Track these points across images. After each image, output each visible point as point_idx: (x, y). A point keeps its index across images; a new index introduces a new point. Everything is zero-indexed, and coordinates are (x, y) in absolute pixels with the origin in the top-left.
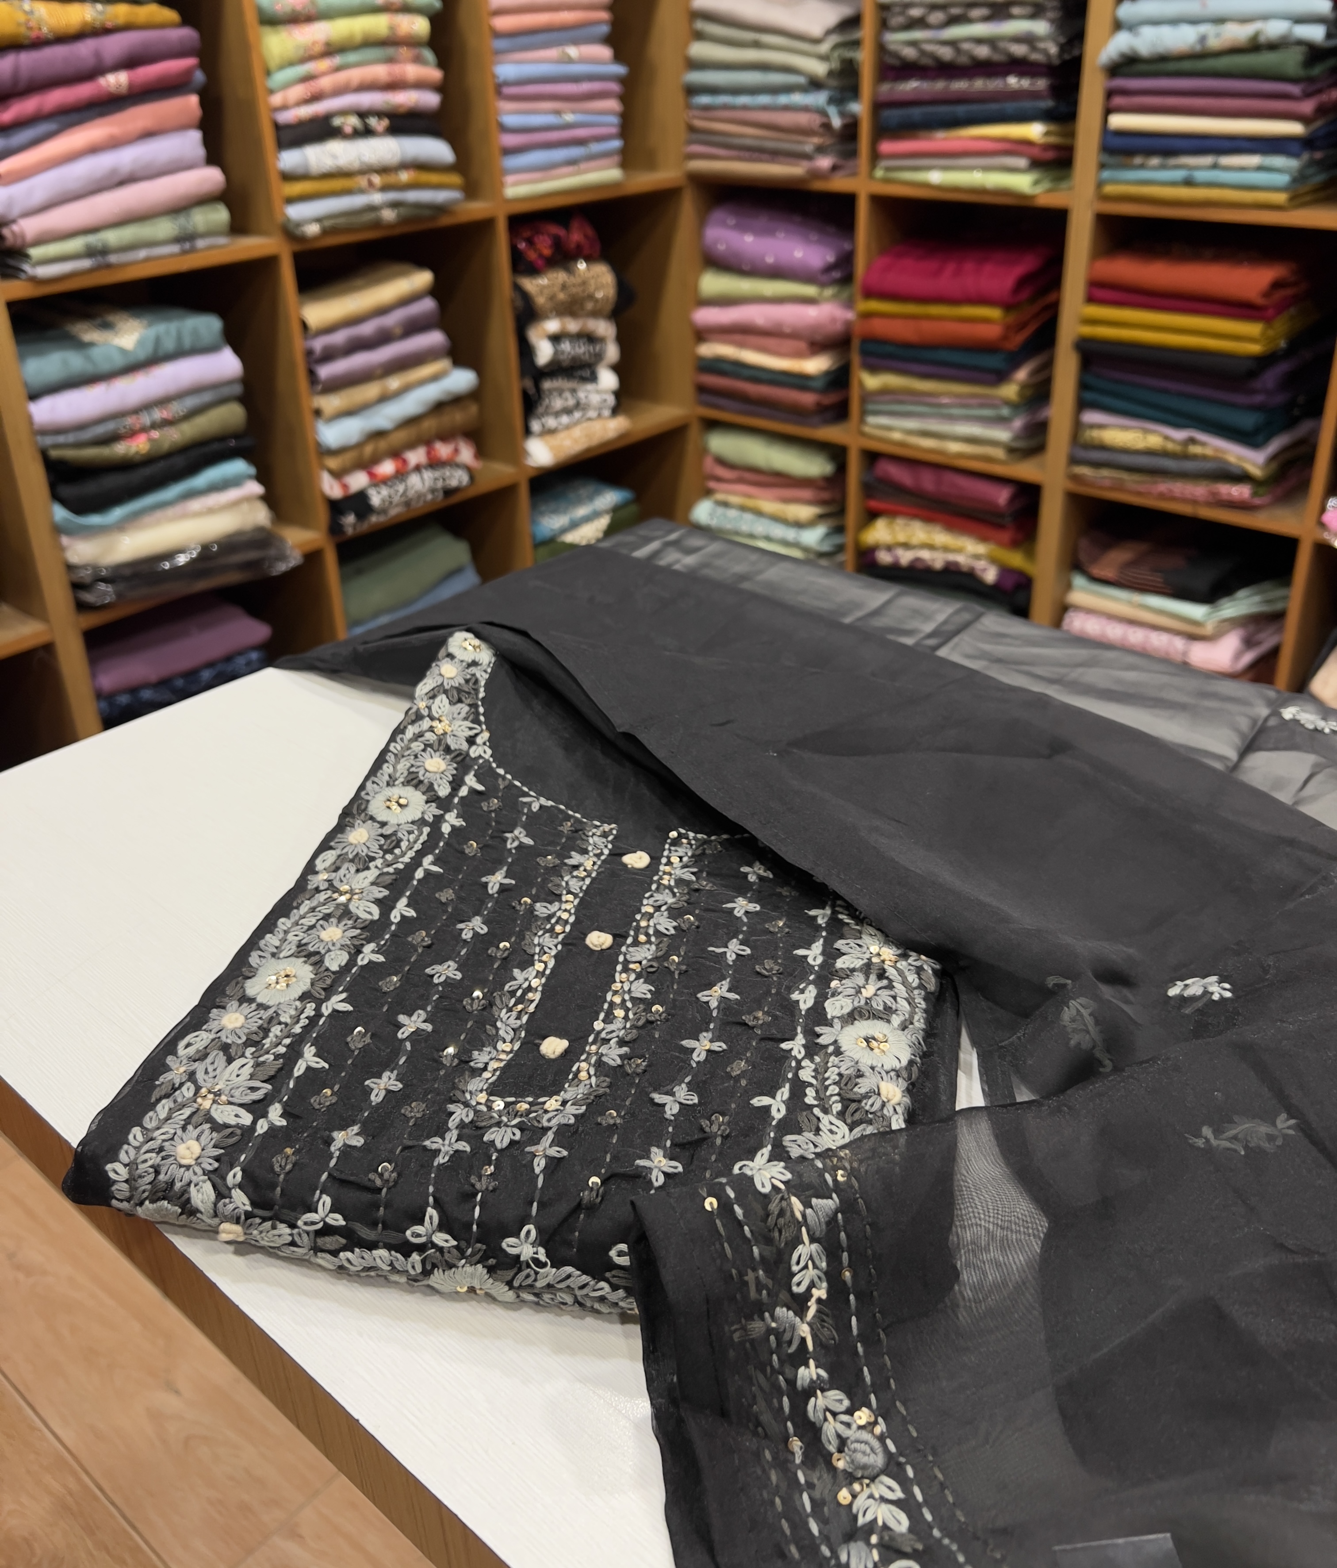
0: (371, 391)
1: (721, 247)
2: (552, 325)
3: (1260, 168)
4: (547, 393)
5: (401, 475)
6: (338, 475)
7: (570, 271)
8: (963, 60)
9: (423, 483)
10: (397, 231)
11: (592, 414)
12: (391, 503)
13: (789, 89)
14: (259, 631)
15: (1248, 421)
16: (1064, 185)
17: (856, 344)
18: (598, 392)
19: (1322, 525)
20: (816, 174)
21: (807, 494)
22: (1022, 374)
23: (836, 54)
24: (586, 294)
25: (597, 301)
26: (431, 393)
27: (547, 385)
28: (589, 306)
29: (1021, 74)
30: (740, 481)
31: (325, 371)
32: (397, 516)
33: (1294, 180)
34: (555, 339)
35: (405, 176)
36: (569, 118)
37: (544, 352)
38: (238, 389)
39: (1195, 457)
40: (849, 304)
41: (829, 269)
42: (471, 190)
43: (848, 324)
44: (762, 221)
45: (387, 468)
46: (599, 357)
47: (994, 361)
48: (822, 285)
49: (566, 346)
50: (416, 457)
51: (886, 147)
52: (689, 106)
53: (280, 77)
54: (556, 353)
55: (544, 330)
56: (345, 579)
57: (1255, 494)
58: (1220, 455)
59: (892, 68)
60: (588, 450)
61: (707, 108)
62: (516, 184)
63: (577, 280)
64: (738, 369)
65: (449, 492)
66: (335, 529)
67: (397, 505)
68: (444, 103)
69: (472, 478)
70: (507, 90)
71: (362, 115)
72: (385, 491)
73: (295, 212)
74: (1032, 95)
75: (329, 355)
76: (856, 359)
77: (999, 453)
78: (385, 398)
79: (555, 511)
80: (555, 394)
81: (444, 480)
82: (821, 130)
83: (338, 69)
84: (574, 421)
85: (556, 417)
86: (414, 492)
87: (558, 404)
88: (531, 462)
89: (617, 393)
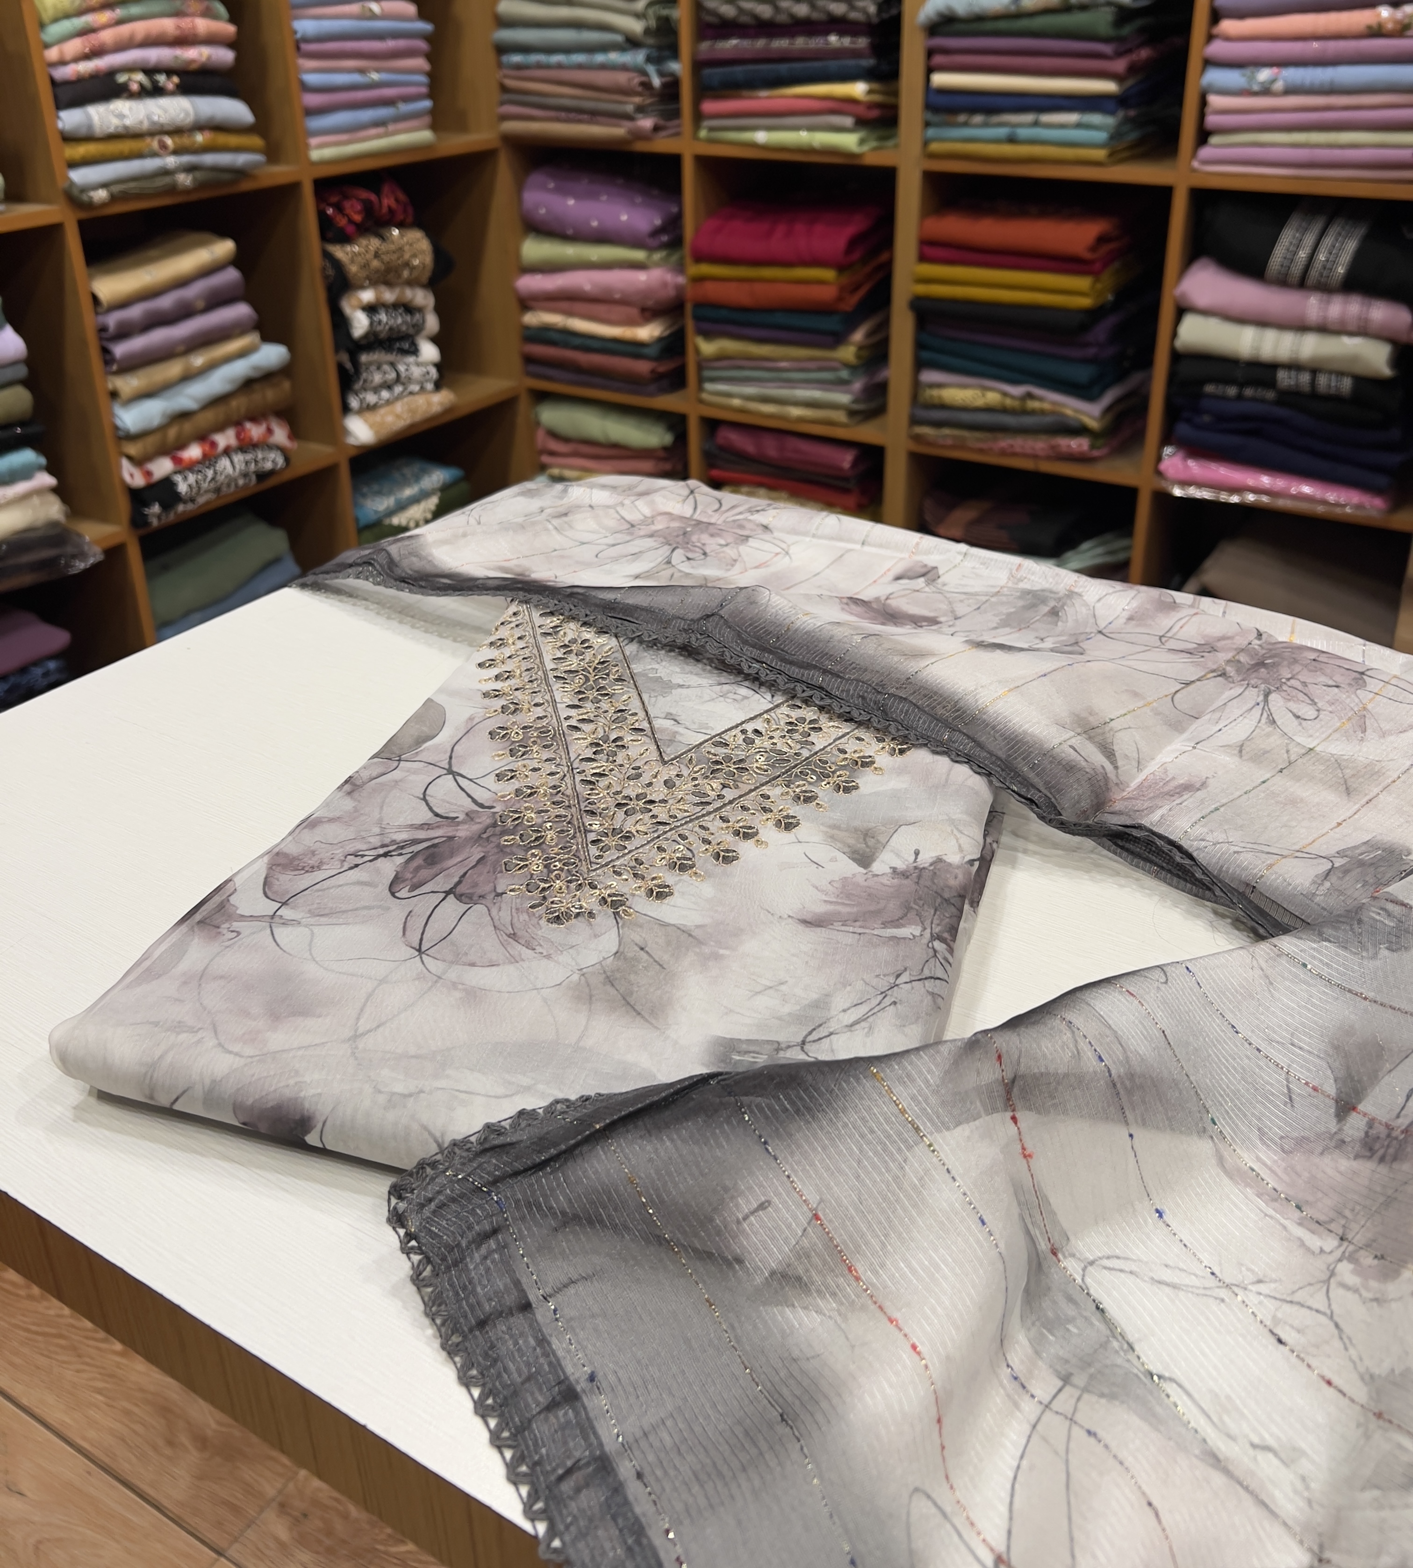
0: (173, 369)
1: (543, 211)
2: (367, 296)
3: (1079, 126)
4: (364, 367)
5: (209, 459)
6: (139, 462)
7: (383, 238)
8: (782, 18)
9: (234, 467)
10: (194, 197)
11: (414, 388)
12: (199, 488)
13: (605, 48)
14: (58, 638)
15: (1083, 374)
16: (890, 143)
17: (689, 308)
18: (418, 364)
19: (1159, 473)
20: (639, 135)
21: (648, 465)
22: (858, 336)
23: (651, 12)
24: (400, 262)
25: (413, 268)
26: (239, 369)
27: (365, 358)
28: (406, 274)
29: (841, 33)
30: (576, 454)
31: (120, 350)
32: (207, 503)
33: (1112, 137)
34: (371, 309)
35: (199, 138)
36: (375, 76)
37: (360, 323)
38: (22, 371)
39: (1033, 412)
40: (680, 268)
41: (656, 232)
42: (273, 153)
43: (680, 289)
44: (584, 184)
45: (194, 452)
46: (419, 328)
47: (831, 324)
48: (650, 249)
49: (383, 317)
50: (225, 439)
51: (709, 106)
52: (500, 65)
53: (55, 30)
54: (371, 324)
55: (360, 300)
56: (150, 575)
57: (1092, 447)
58: (1058, 409)
59: (709, 26)
60: (412, 426)
61: (519, 67)
62: (321, 146)
63: (392, 247)
64: (568, 337)
65: (262, 476)
66: (138, 521)
67: (207, 491)
68: (238, 59)
69: (287, 460)
70: (305, 47)
71: (150, 71)
72: (192, 478)
73: (79, 176)
74: (854, 54)
75: (125, 332)
76: (690, 325)
77: (841, 416)
78: (188, 377)
79: (380, 493)
80: (373, 368)
81: (256, 462)
82: (640, 89)
83: (120, 22)
84: (396, 394)
85: (375, 393)
86: (223, 477)
87: (377, 378)
88: (351, 441)
89: (438, 366)
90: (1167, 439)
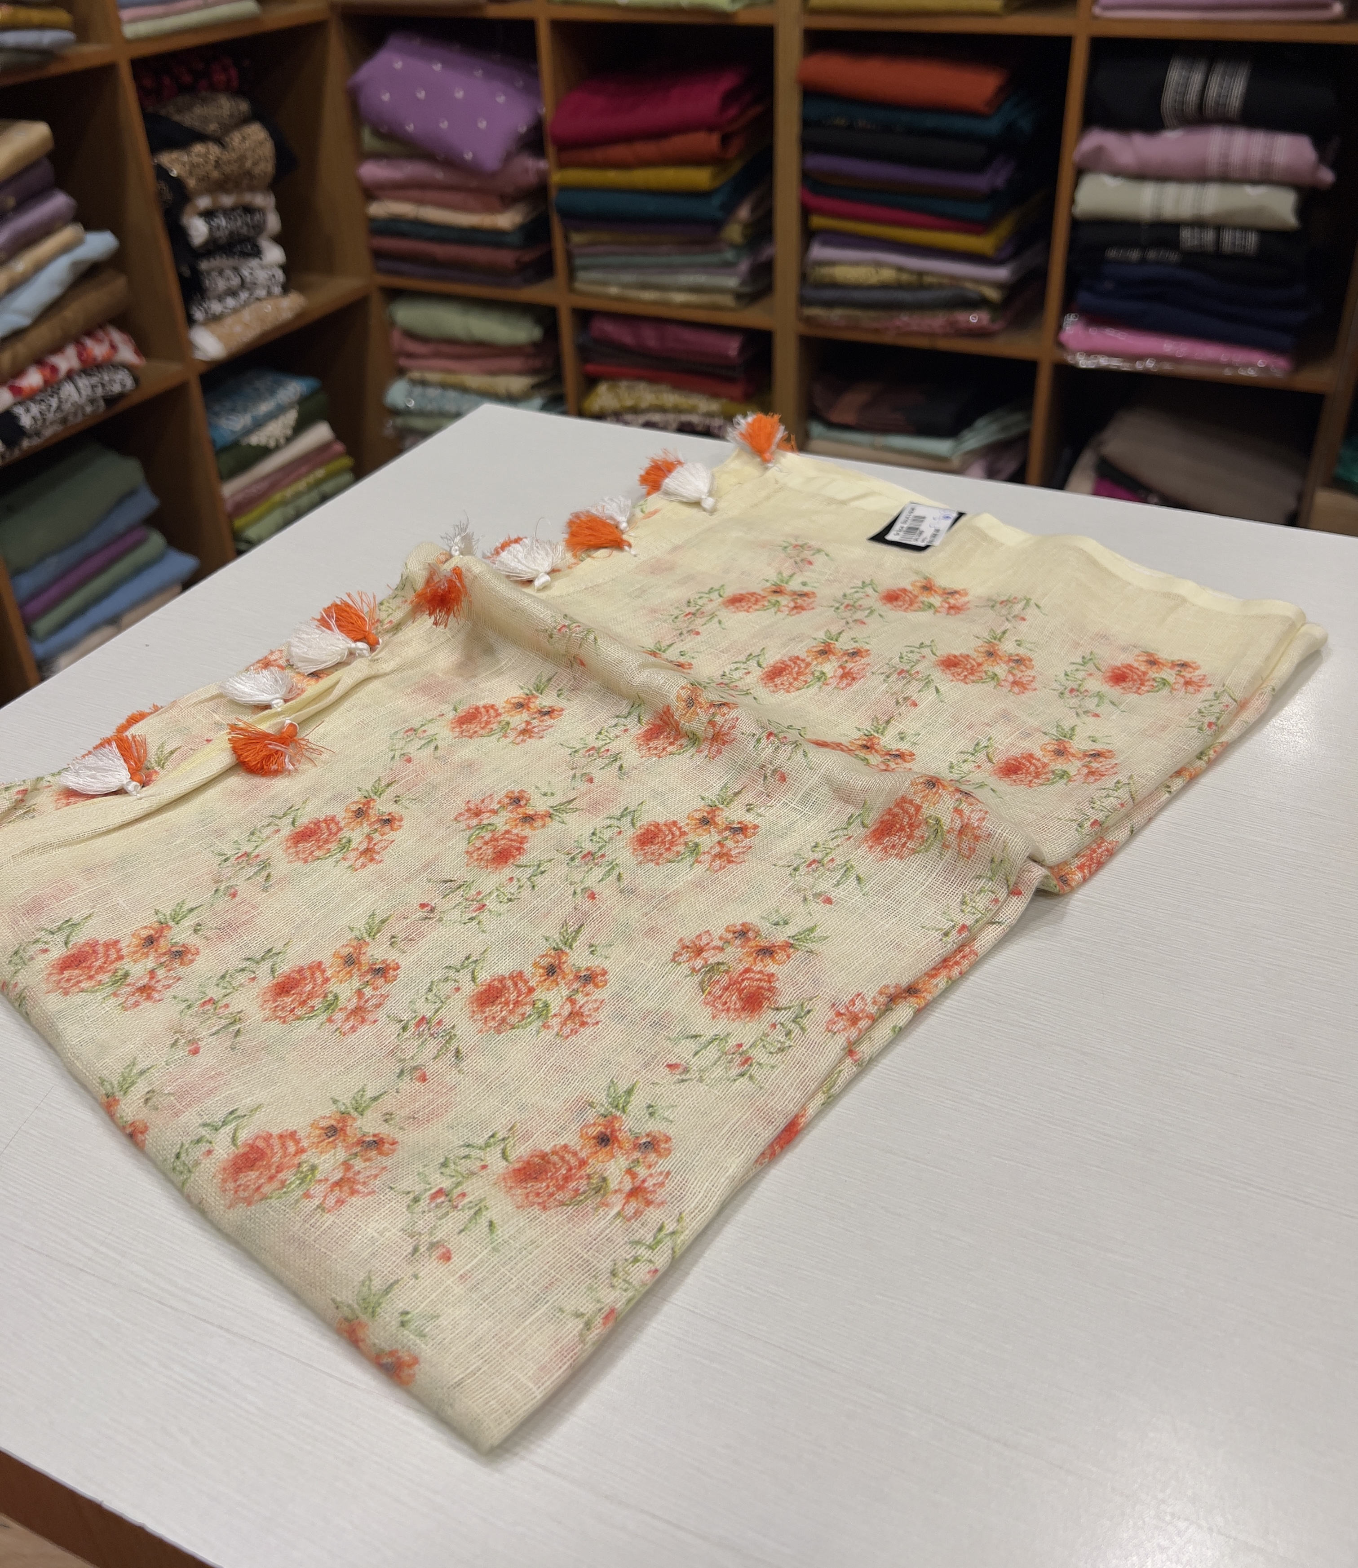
2: (204, 202)
4: (205, 275)
5: (51, 385)
9: (80, 393)
11: (261, 293)
12: (44, 420)
17: (553, 194)
18: (263, 267)
19: (1060, 345)
21: (516, 363)
22: (743, 213)
24: (243, 169)
25: (255, 175)
27: (204, 265)
28: (247, 181)
30: (437, 355)
32: (55, 435)
34: (208, 215)
37: (199, 231)
39: (930, 287)
42: (82, 30)
45: (33, 379)
46: (259, 228)
49: (221, 222)
50: (67, 361)
54: (211, 231)
55: (197, 207)
57: (993, 320)
58: (956, 281)
60: (264, 335)
62: (135, 20)
64: (419, 229)
65: (111, 400)
67: (52, 423)
69: (136, 380)
72: (35, 409)
77: (728, 300)
78: (14, 287)
79: (233, 410)
80: (216, 274)
81: (103, 385)
84: (242, 303)
85: (220, 301)
86: (70, 405)
87: (221, 285)
88: (199, 356)
89: (285, 268)
90: (1067, 307)
